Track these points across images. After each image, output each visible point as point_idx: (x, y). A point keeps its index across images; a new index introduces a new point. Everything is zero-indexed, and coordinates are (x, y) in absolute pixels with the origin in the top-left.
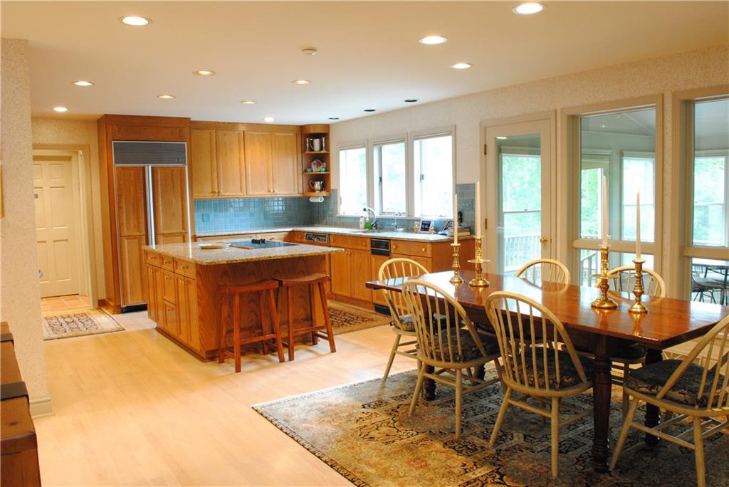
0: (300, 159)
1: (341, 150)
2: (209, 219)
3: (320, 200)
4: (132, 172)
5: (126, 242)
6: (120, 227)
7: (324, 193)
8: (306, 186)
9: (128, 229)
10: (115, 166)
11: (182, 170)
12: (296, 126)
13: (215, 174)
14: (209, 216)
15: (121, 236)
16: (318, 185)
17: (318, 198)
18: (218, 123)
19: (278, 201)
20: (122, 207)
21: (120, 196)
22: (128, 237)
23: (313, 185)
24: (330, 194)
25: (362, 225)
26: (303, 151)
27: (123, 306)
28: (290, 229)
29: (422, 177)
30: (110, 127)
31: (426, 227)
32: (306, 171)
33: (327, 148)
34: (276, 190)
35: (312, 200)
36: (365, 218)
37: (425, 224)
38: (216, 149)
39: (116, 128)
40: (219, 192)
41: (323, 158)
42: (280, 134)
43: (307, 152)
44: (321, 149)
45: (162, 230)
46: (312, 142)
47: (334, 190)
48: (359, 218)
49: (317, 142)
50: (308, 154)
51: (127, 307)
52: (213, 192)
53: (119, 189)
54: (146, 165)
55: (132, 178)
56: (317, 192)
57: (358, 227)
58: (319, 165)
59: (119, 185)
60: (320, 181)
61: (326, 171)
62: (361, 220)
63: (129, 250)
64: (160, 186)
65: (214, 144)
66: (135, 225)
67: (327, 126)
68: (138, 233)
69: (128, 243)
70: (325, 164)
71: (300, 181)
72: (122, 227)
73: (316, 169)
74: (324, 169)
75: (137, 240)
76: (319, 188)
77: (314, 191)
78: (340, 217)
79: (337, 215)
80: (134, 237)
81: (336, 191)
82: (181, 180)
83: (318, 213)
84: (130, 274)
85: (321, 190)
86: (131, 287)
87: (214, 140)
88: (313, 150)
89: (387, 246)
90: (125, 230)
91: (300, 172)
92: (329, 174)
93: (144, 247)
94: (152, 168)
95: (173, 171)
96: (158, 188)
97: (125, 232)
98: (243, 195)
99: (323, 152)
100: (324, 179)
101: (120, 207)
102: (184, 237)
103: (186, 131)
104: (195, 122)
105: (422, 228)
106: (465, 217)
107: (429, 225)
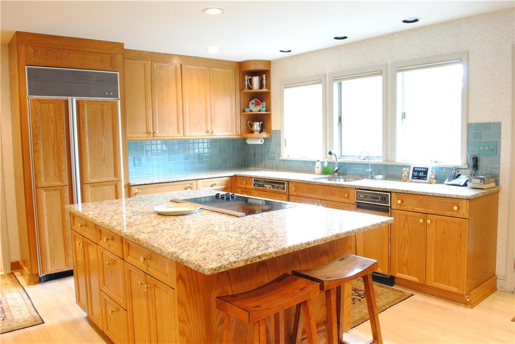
0: (238, 98)
1: (285, 88)
2: (141, 163)
3: (259, 142)
4: (51, 106)
5: (43, 194)
6: (36, 176)
7: (264, 135)
8: (244, 127)
9: (46, 179)
10: (29, 98)
11: (114, 105)
12: (235, 62)
13: (150, 112)
14: (141, 160)
15: (37, 188)
16: (257, 126)
17: (256, 140)
18: (154, 53)
19: (203, 143)
20: (38, 151)
21: (35, 136)
22: (47, 188)
23: (252, 126)
24: (271, 136)
25: (318, 170)
26: (242, 89)
27: (41, 275)
28: (232, 174)
29: (404, 116)
30: (23, 48)
31: (421, 174)
32: (244, 111)
33: (268, 86)
34: (215, 131)
35: (249, 142)
36: (323, 163)
37: (419, 172)
38: (151, 83)
39: (31, 50)
40: (154, 133)
41: (262, 97)
42: (220, 70)
43: (246, 90)
44: (261, 87)
45: (89, 179)
46: (251, 80)
47: (276, 131)
48: (314, 163)
49: (256, 80)
50: (247, 93)
51: (46, 275)
52: (148, 133)
53: (35, 128)
54: (69, 98)
55: (52, 114)
56: (256, 133)
57: (313, 172)
58: (257, 104)
59: (35, 123)
60: (260, 122)
61: (266, 111)
62: (318, 164)
63: (47, 205)
64: (86, 125)
65: (149, 78)
66: (55, 172)
67: (269, 63)
68: (60, 183)
69: (47, 196)
70: (264, 103)
71: (239, 122)
72: (38, 176)
73: (255, 109)
74: (264, 109)
75: (58, 192)
76: (259, 129)
77: (252, 132)
78: (284, 161)
79: (280, 158)
80: (54, 188)
81: (278, 132)
82: (113, 118)
83: (255, 156)
84: (50, 235)
85: (261, 132)
86: (52, 251)
87: (149, 71)
88: (251, 89)
89: (384, 199)
90: (43, 179)
91: (238, 111)
92: (270, 114)
93: (68, 206)
94: (78, 102)
95: (103, 105)
96: (84, 127)
97: (43, 182)
98: (180, 136)
99: (264, 90)
100: (264, 120)
101: (36, 151)
102: (116, 186)
103: (119, 58)
104: (128, 50)
105: (413, 176)
106: (482, 163)
107: (426, 172)
